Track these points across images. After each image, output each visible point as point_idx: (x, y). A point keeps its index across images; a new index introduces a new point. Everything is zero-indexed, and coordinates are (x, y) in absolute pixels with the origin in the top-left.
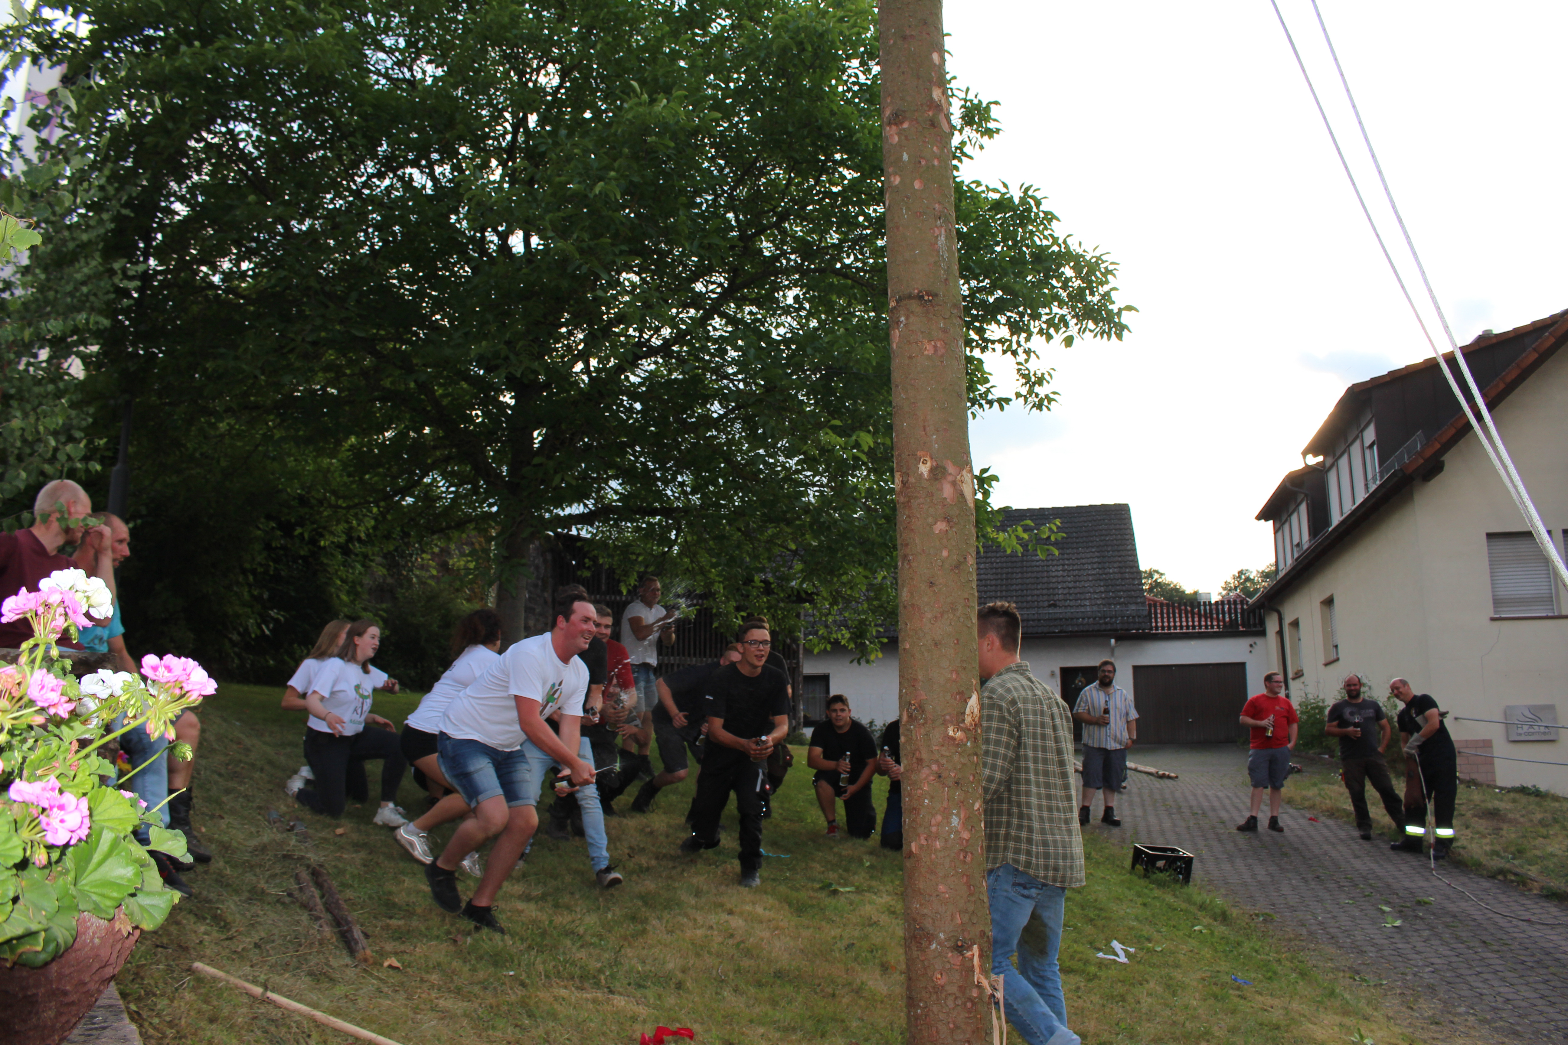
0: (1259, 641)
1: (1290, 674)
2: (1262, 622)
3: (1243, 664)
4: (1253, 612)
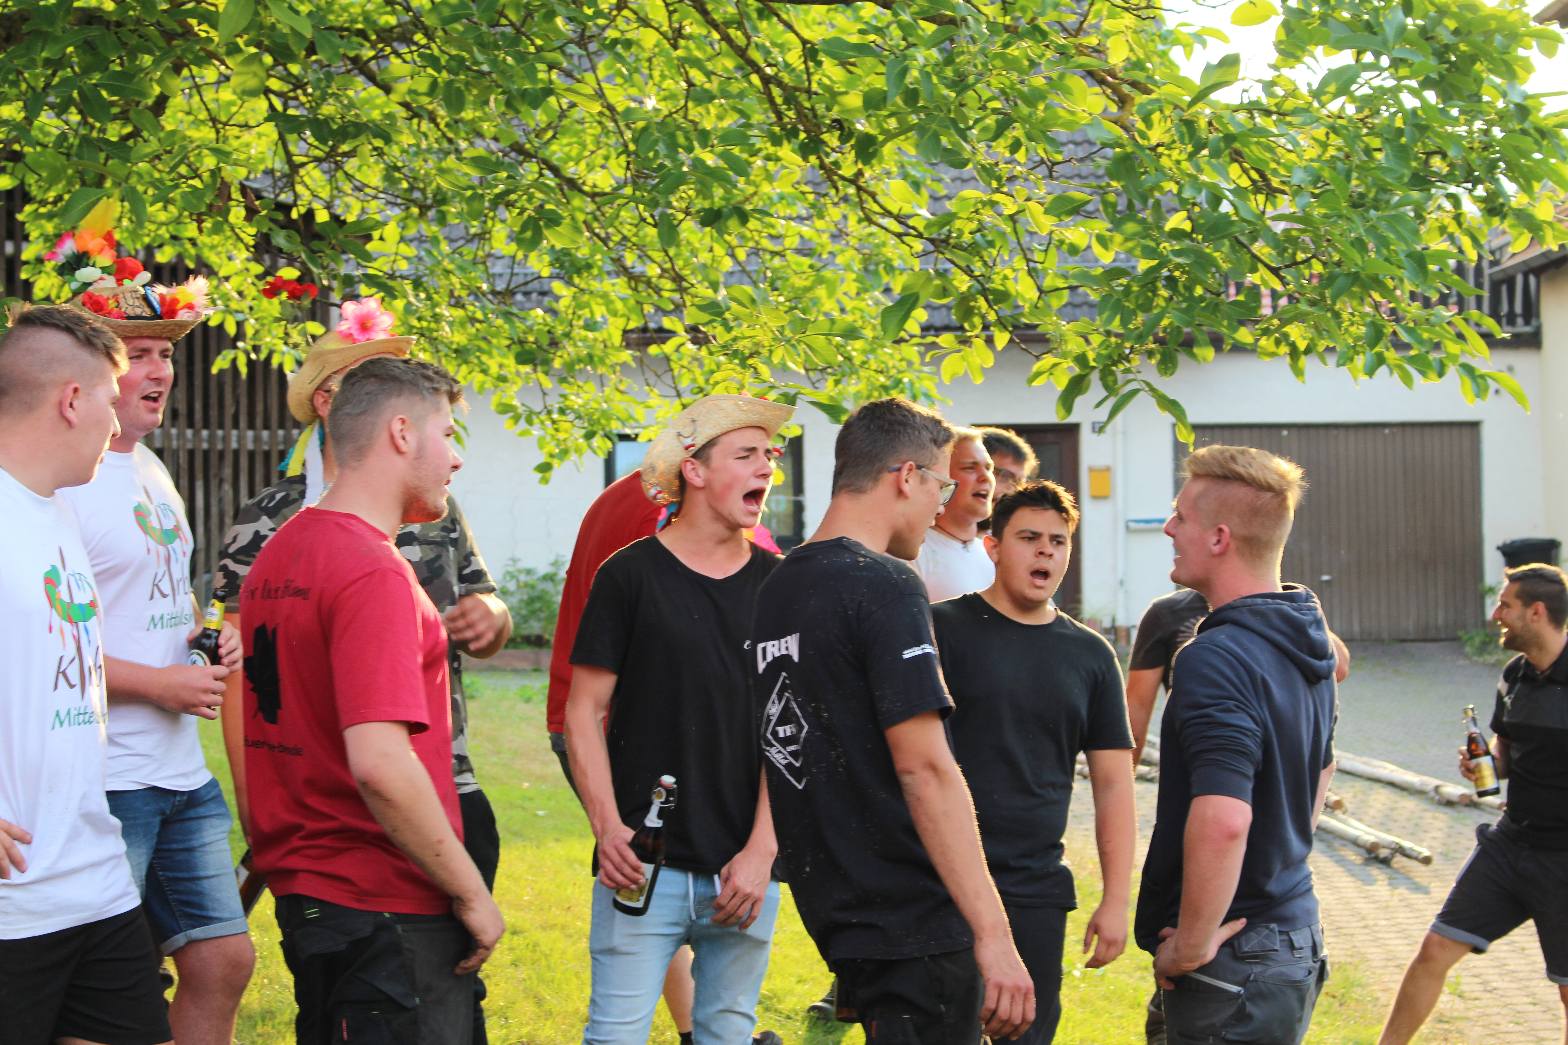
2: (1531, 310)
3: (1474, 426)
4: (1510, 282)
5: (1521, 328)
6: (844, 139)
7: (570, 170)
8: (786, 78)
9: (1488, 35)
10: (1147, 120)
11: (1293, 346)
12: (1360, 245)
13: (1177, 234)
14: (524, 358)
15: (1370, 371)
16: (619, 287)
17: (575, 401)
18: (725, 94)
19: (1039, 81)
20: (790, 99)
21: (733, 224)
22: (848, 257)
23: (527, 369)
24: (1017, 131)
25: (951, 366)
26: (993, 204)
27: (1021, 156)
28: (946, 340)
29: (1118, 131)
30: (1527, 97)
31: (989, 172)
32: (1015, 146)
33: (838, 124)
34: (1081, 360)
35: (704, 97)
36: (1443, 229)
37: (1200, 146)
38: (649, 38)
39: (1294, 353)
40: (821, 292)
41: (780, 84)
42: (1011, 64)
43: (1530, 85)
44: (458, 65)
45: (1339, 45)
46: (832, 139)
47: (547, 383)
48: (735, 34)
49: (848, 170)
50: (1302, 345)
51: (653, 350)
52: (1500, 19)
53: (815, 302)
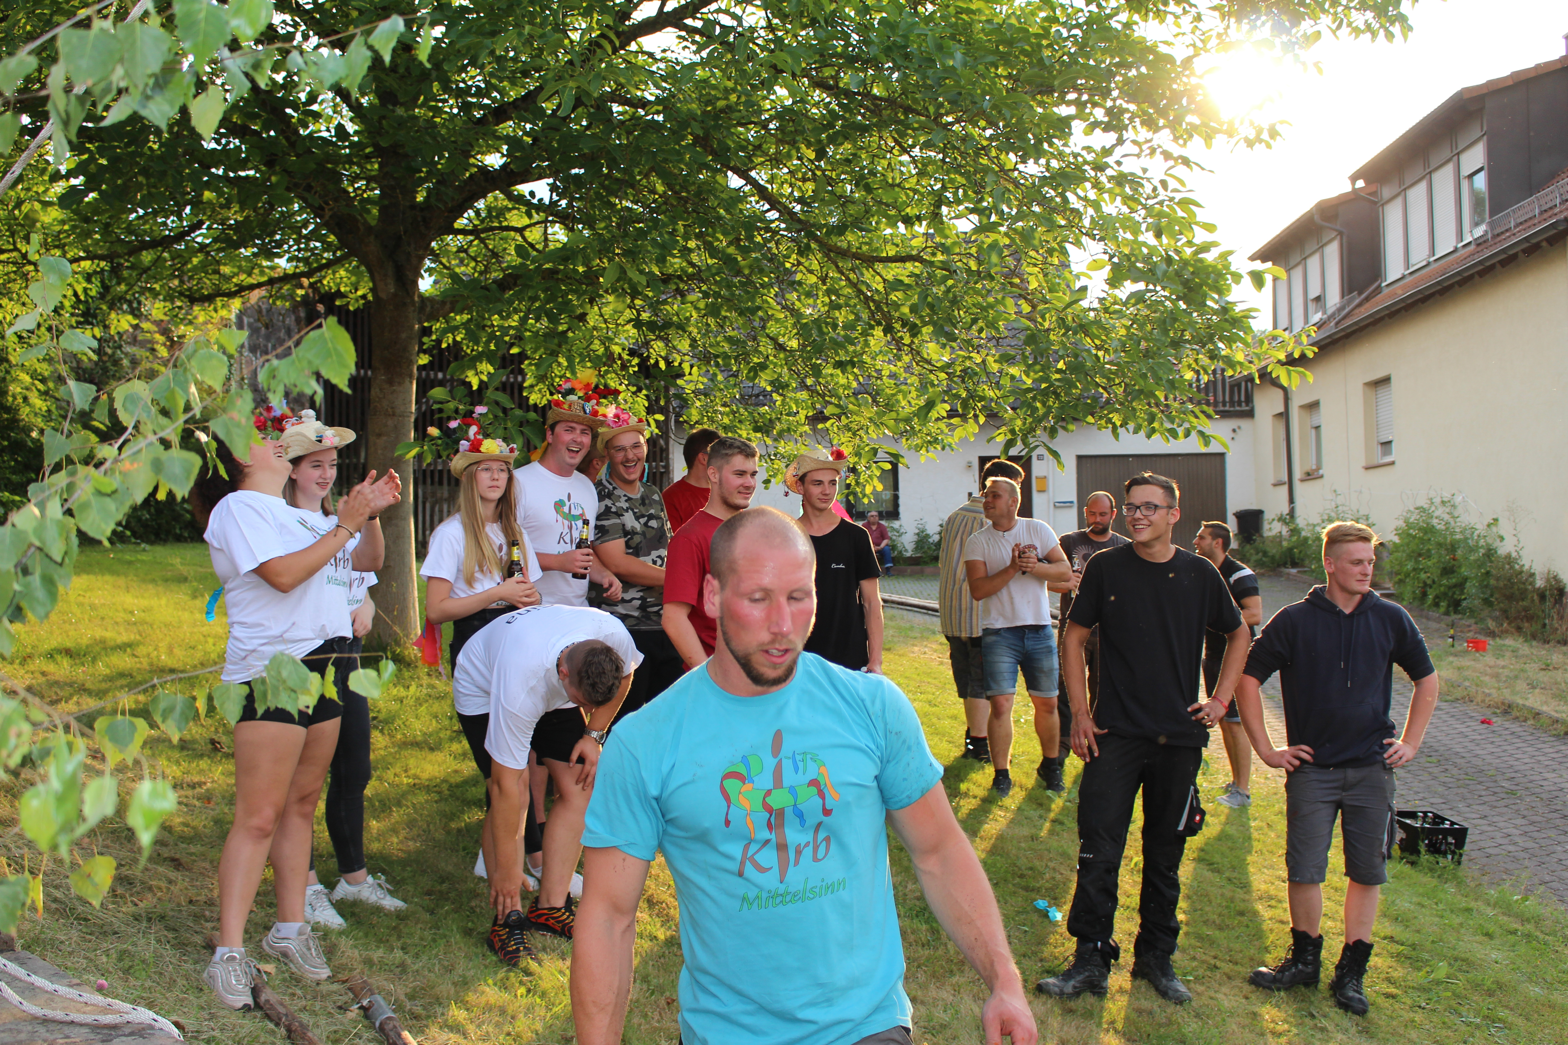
0: (1244, 423)
1: (1297, 474)
2: (1249, 399)
3: (1222, 455)
4: (1239, 385)
5: (1244, 408)
6: (903, 326)
7: (781, 340)
8: (876, 298)
9: (1208, 275)
10: (1043, 318)
11: (1114, 424)
12: (1144, 376)
13: (1059, 371)
14: (757, 429)
15: (1149, 436)
16: (804, 395)
17: (781, 450)
18: (847, 305)
19: (991, 300)
20: (878, 308)
21: (849, 368)
22: (913, 380)
23: (759, 435)
24: (981, 323)
25: (959, 433)
26: (970, 358)
27: (983, 335)
28: (955, 421)
29: (1028, 323)
30: (1228, 303)
31: (969, 342)
32: (981, 331)
33: (900, 319)
34: (1013, 432)
35: (839, 307)
36: (1189, 366)
37: (1068, 329)
38: (813, 279)
39: (1115, 428)
40: (900, 397)
41: (874, 301)
42: (977, 293)
43: (1230, 298)
44: (717, 295)
45: (1135, 280)
46: (898, 326)
47: (769, 441)
48: (852, 276)
49: (907, 341)
50: (1118, 423)
51: (820, 426)
52: (1214, 267)
53: (898, 401)
